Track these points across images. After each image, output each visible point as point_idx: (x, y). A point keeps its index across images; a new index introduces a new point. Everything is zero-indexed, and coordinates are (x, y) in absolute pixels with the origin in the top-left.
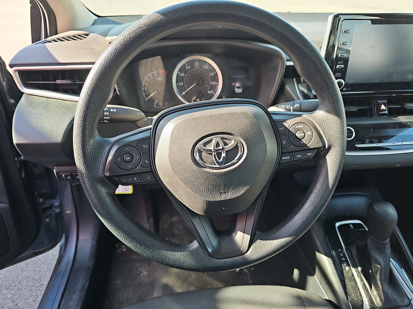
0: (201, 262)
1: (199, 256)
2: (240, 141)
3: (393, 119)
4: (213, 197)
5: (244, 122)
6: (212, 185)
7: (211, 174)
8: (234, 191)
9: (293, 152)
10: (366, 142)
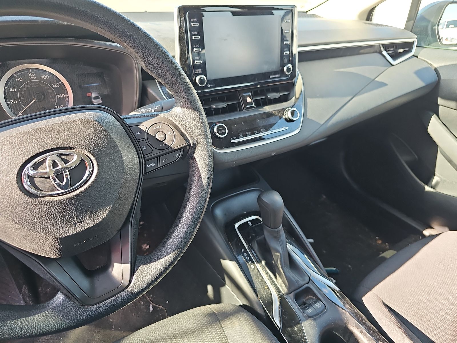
0: (71, 317)
1: (67, 310)
2: (85, 155)
3: (260, 110)
4: (64, 231)
5: (85, 131)
6: (60, 217)
7: (54, 203)
8: (92, 217)
9: (157, 158)
10: (240, 136)
